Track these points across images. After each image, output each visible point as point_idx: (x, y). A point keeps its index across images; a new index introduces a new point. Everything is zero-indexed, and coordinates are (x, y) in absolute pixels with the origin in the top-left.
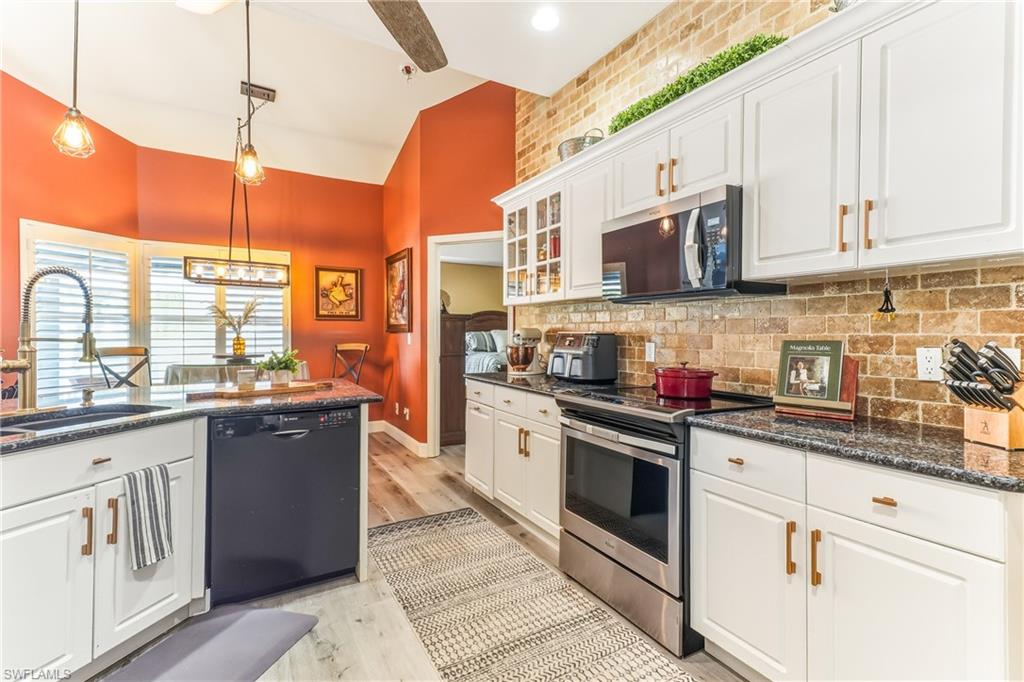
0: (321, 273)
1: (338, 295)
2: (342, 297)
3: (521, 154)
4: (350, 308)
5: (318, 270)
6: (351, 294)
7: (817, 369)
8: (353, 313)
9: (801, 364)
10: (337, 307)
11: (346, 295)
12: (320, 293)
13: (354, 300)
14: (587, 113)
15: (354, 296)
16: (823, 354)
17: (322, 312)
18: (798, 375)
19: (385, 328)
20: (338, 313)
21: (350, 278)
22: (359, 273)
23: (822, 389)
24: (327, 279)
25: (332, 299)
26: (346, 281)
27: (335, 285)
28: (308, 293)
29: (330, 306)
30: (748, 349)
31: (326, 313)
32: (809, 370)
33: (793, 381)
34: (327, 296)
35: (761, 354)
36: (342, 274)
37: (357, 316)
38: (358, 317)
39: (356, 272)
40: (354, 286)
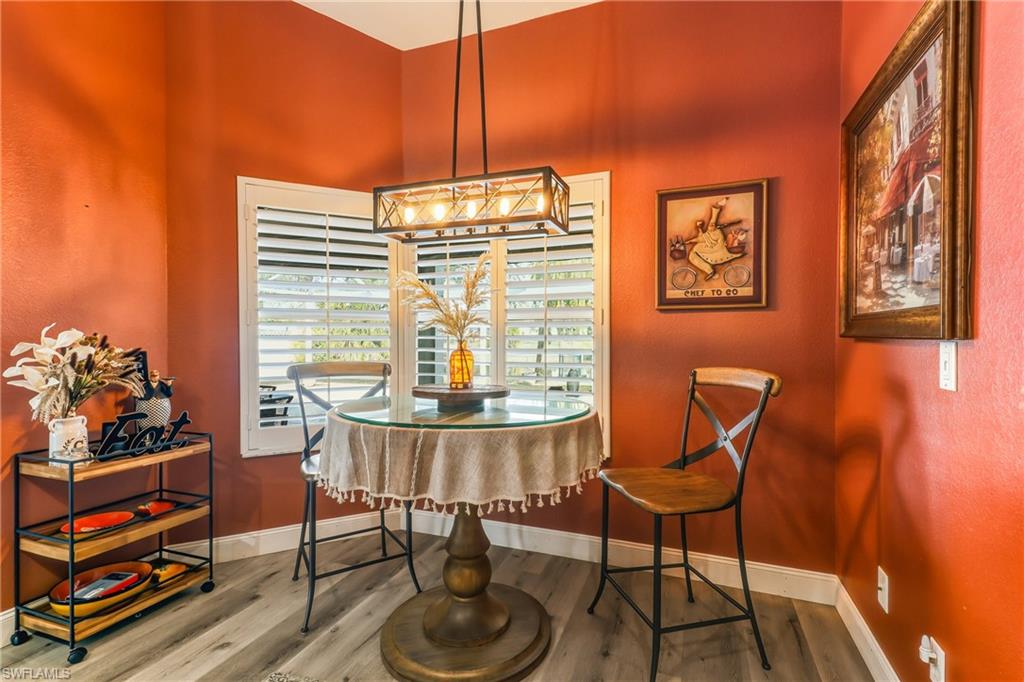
0: (672, 205)
1: (710, 250)
2: (719, 254)
4: (739, 281)
5: (664, 198)
6: (742, 246)
8: (748, 291)
10: (708, 278)
11: (730, 250)
12: (671, 250)
13: (749, 263)
15: (750, 248)
17: (671, 294)
19: (839, 324)
20: (708, 293)
21: (740, 207)
22: (766, 193)
24: (684, 216)
25: (696, 261)
26: (729, 216)
27: (702, 227)
28: (641, 255)
29: (690, 278)
31: (679, 294)
34: (684, 255)
36: (721, 200)
37: (756, 298)
38: (761, 299)
39: (755, 188)
40: (749, 224)
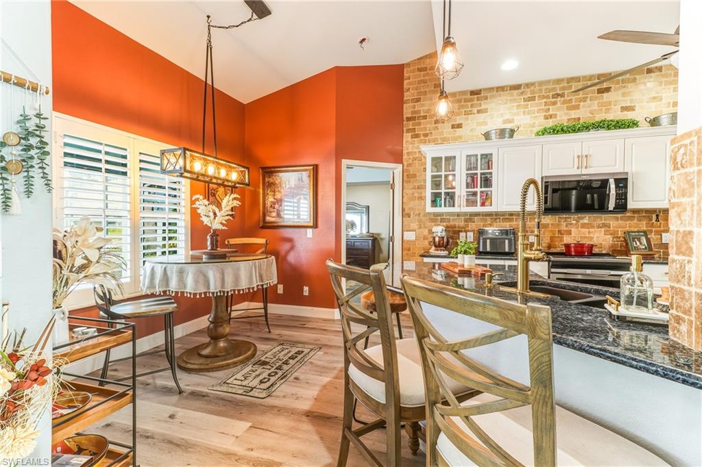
3: (409, 119)
7: (642, 241)
9: (636, 240)
14: (479, 112)
16: (642, 235)
18: (636, 243)
23: (646, 248)
30: (591, 235)
32: (640, 242)
33: (635, 245)
35: (598, 237)
